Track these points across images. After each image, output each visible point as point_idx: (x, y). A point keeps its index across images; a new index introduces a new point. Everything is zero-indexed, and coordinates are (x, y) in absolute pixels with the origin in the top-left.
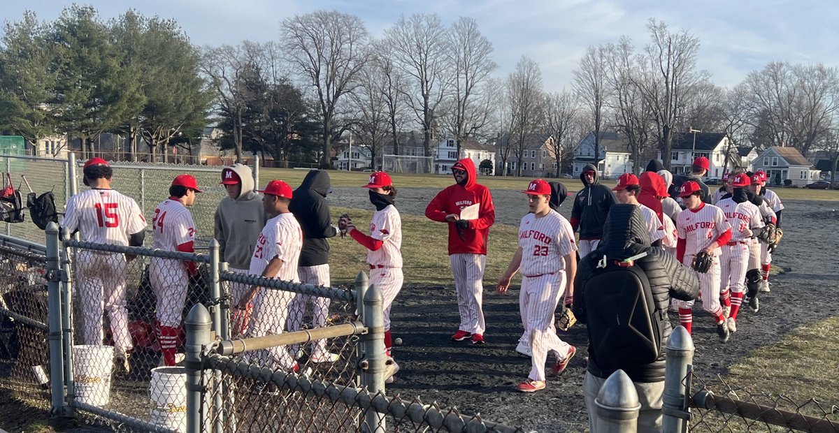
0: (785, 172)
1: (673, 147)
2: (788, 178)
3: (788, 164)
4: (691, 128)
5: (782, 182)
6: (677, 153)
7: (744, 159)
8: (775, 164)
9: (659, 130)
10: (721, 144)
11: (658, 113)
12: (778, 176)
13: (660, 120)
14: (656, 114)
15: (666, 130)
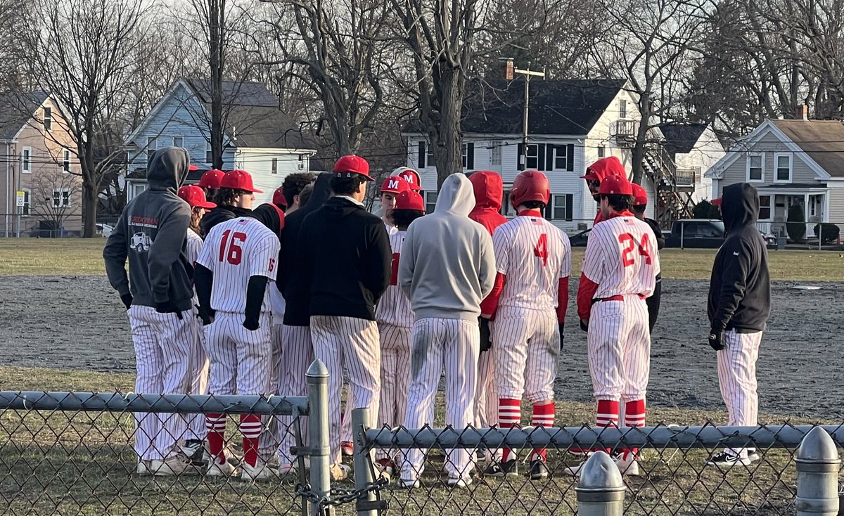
0: (817, 200)
1: (467, 128)
2: (826, 220)
3: (823, 175)
4: (511, 64)
5: (810, 232)
6: (471, 147)
7: (684, 162)
8: (783, 174)
9: (420, 75)
10: (611, 114)
11: (417, 22)
12: (796, 212)
13: (423, 42)
14: (408, 21)
15: (444, 70)
